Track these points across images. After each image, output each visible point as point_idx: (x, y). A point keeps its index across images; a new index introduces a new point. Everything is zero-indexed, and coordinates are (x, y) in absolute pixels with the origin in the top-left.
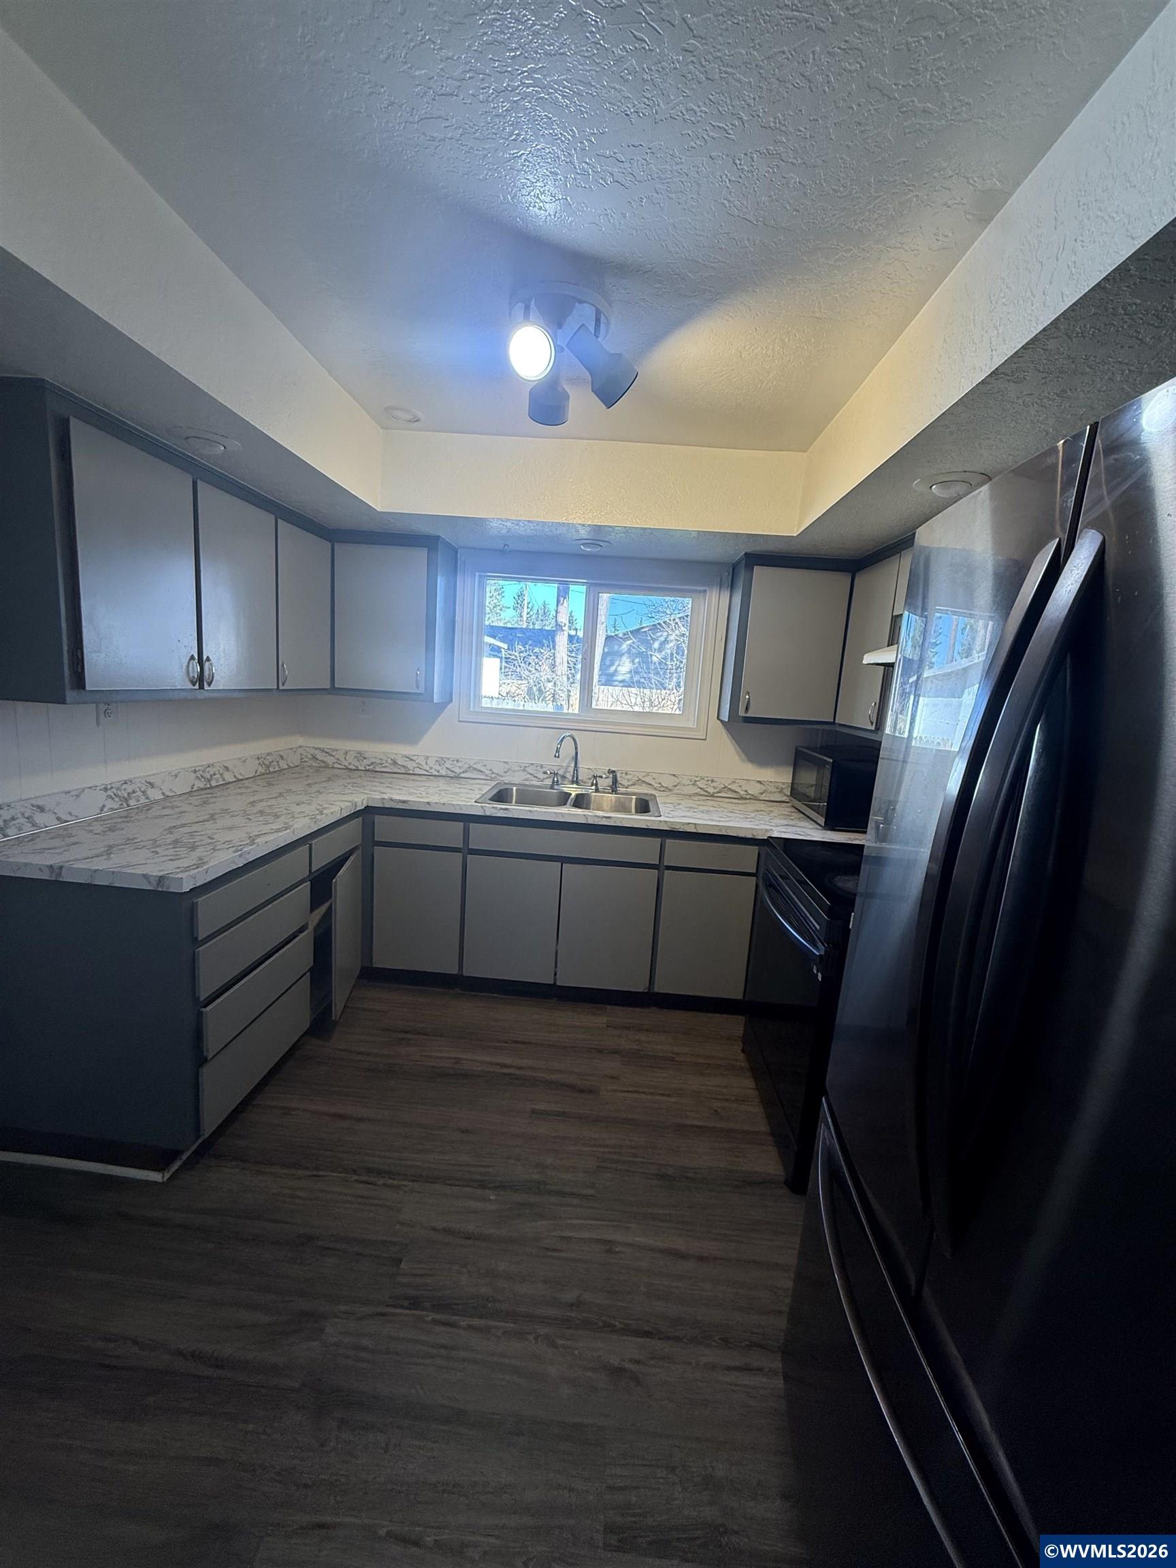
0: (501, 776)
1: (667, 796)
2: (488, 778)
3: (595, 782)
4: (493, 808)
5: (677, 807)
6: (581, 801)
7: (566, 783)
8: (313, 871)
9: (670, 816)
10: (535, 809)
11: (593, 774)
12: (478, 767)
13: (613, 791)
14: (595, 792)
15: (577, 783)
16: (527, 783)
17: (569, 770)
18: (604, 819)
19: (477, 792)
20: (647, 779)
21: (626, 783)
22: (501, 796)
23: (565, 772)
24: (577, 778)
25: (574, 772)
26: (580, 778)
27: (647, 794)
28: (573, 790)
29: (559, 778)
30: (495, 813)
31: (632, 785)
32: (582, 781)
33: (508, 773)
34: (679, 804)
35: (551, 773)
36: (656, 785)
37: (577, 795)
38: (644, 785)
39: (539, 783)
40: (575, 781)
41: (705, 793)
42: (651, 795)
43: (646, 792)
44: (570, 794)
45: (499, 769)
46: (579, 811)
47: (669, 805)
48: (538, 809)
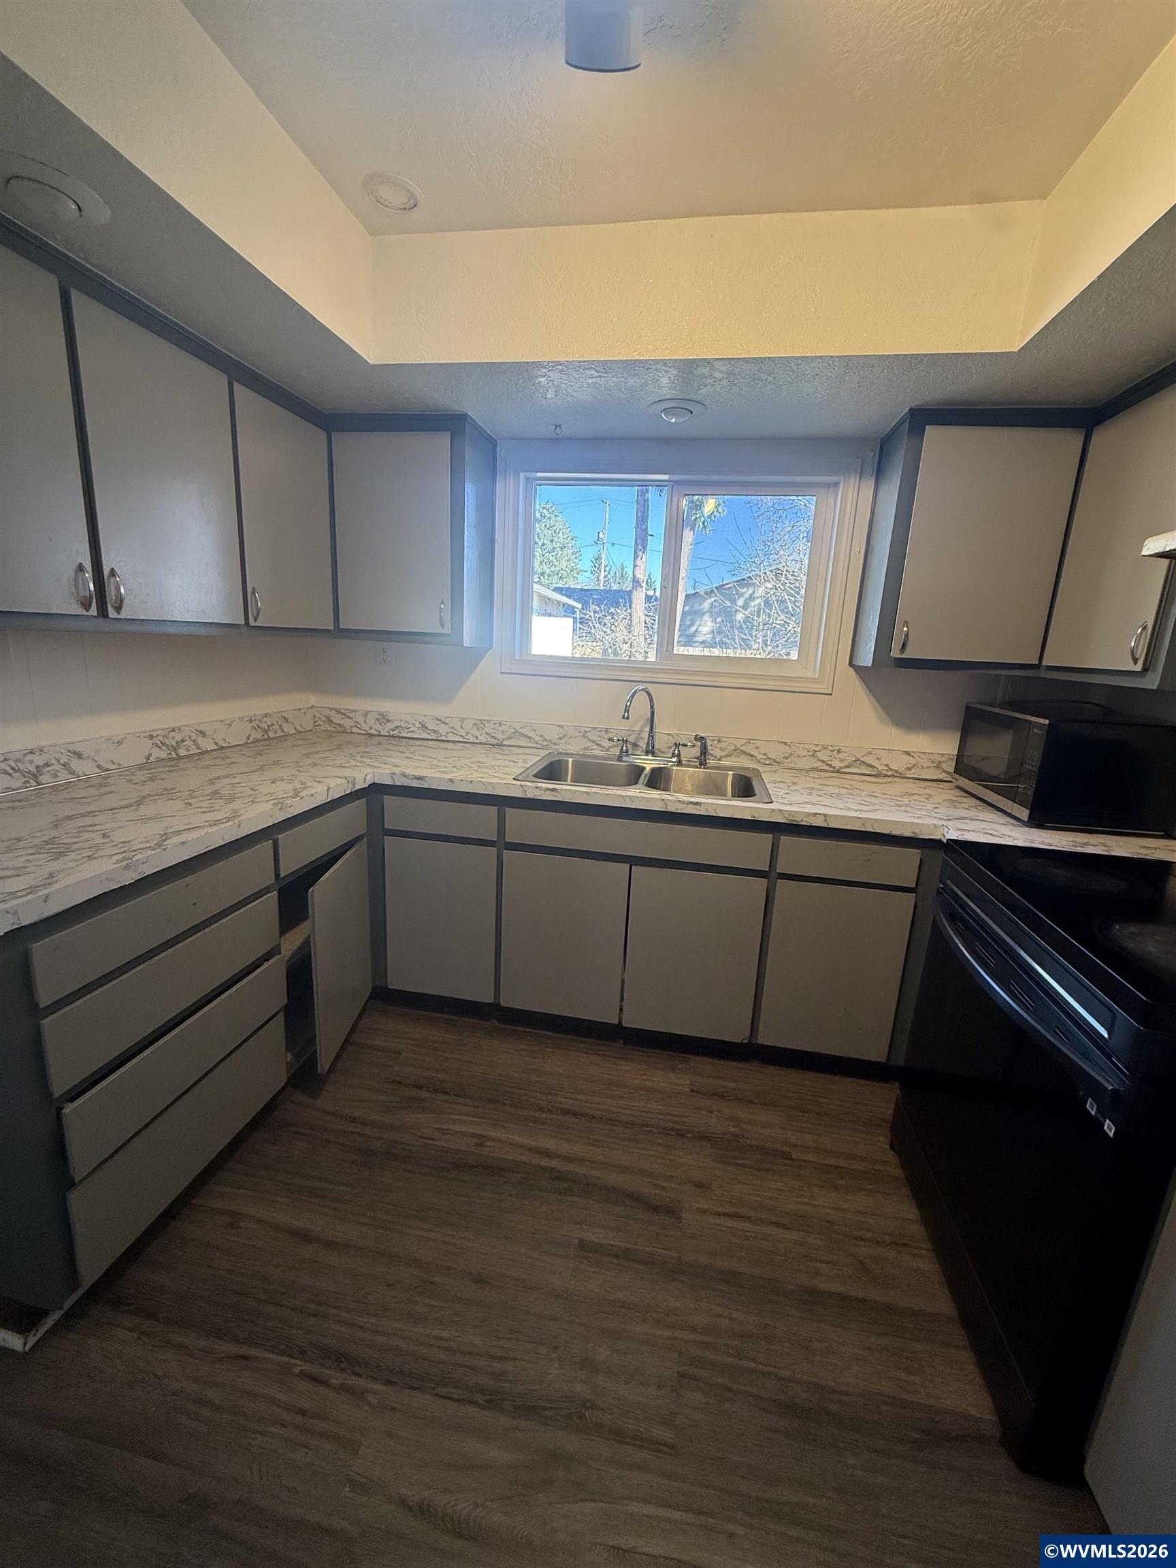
0: (555, 744)
1: (775, 771)
2: (539, 746)
3: (676, 752)
4: (537, 787)
5: (793, 788)
6: (657, 780)
7: (638, 753)
8: (282, 876)
9: (784, 801)
10: (594, 790)
11: (674, 742)
12: (526, 732)
13: (701, 764)
14: (677, 766)
15: (653, 754)
16: (588, 753)
17: (643, 737)
18: (690, 805)
19: (521, 764)
20: (748, 749)
21: (718, 753)
22: (552, 772)
23: (637, 739)
24: (653, 747)
25: (649, 738)
26: (656, 747)
27: (748, 769)
28: (648, 763)
29: (629, 746)
30: (540, 796)
31: (726, 756)
32: (659, 750)
33: (563, 741)
34: (794, 784)
35: (618, 740)
36: (760, 757)
37: (653, 770)
38: (743, 756)
39: (603, 754)
40: (650, 751)
41: (828, 768)
42: (753, 769)
43: (746, 765)
44: (644, 768)
45: (553, 735)
46: (654, 794)
47: (782, 785)
48: (598, 791)
